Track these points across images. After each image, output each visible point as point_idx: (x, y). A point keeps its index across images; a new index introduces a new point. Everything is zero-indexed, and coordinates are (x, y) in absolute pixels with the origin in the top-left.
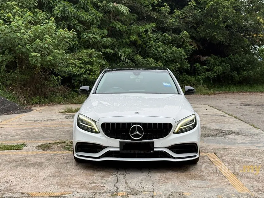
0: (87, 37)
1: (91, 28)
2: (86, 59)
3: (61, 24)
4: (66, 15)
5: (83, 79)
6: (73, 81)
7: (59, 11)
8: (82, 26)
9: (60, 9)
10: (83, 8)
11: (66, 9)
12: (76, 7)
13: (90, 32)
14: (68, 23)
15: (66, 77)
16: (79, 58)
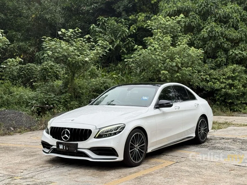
0: (233, 53)
1: (240, 44)
2: (230, 74)
3: (209, 43)
4: (213, 35)
5: (224, 93)
6: (215, 95)
7: (206, 32)
8: (229, 43)
9: (207, 31)
10: (233, 26)
11: (213, 29)
12: (226, 26)
13: (238, 48)
14: (216, 42)
15: (209, 91)
16: (223, 73)
